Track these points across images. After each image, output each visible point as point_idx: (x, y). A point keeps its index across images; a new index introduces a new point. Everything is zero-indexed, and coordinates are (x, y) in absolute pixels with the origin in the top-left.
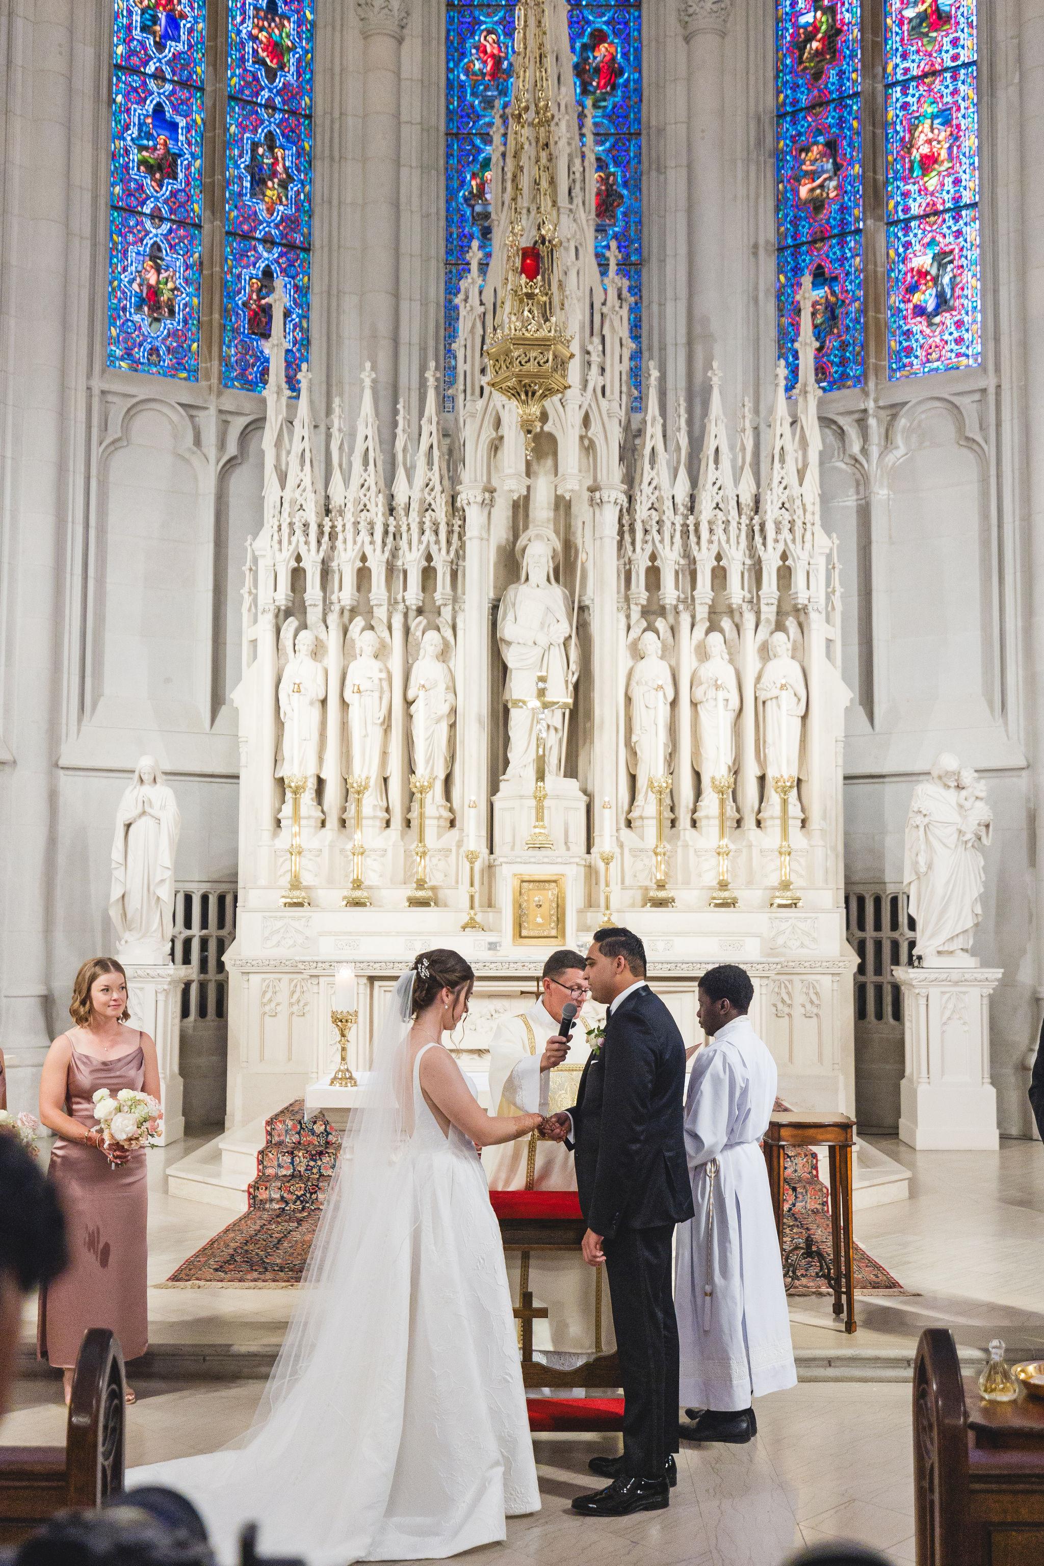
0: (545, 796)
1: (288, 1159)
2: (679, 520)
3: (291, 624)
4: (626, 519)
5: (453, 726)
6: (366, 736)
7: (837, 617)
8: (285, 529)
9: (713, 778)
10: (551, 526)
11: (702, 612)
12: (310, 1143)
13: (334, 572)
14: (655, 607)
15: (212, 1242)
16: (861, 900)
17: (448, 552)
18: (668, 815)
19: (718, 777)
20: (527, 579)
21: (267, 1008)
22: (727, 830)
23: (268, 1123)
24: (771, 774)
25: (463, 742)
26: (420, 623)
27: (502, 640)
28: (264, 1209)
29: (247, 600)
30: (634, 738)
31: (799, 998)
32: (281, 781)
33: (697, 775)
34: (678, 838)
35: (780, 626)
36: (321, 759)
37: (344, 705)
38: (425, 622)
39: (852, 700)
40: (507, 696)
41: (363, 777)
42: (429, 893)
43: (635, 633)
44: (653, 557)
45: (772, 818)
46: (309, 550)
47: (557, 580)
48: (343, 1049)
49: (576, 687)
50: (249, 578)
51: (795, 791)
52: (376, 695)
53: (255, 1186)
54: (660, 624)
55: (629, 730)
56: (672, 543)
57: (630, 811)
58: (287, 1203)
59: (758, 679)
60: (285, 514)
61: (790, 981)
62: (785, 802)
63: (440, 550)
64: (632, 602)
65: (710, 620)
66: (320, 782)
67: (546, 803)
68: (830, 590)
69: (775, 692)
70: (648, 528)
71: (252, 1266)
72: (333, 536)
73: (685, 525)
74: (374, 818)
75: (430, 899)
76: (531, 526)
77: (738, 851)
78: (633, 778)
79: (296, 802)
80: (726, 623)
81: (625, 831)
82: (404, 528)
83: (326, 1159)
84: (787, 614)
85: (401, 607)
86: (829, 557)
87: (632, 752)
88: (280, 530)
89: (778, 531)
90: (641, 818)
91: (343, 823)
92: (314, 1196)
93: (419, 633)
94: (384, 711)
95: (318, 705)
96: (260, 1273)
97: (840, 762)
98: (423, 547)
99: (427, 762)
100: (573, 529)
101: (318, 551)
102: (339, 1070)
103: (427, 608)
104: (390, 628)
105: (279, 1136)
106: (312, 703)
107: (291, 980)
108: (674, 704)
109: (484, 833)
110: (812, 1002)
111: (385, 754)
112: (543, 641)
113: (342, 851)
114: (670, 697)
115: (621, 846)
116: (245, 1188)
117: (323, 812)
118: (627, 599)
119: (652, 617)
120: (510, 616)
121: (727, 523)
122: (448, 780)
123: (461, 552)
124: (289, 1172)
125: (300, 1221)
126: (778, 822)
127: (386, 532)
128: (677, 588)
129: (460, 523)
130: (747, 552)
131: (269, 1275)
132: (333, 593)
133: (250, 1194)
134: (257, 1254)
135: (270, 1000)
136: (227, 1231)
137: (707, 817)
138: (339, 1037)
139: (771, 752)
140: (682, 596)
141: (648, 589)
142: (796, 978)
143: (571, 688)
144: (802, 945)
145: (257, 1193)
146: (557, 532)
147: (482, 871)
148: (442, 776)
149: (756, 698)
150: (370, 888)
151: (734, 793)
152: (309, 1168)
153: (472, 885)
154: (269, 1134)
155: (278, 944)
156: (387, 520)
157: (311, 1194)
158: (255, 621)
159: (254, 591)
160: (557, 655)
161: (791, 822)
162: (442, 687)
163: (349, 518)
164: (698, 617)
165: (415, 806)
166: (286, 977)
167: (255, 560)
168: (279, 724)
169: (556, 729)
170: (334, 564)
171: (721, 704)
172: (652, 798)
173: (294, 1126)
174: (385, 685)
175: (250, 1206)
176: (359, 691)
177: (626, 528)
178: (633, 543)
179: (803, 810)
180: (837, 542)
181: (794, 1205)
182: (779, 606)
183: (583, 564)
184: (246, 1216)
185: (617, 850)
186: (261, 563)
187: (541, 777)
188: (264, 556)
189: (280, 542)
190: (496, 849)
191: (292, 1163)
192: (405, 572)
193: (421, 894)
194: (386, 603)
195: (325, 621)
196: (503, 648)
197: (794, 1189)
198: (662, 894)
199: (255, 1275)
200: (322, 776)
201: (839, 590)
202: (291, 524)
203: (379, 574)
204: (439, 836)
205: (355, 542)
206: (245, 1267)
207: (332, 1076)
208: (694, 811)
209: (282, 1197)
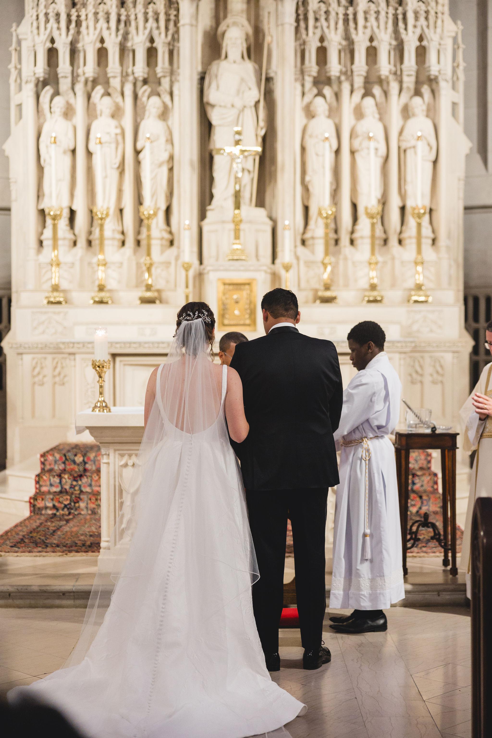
0: (241, 221)
1: (57, 480)
2: (341, 11)
3: (48, 91)
4: (301, 11)
5: (171, 170)
6: (106, 177)
7: (461, 86)
8: (42, 18)
9: (366, 208)
10: (245, 15)
11: (359, 81)
12: (72, 470)
13: (79, 51)
14: (323, 78)
15: (7, 533)
16: (476, 300)
17: (166, 35)
18: (332, 235)
19: (369, 206)
20: (226, 57)
21: (36, 379)
22: (377, 248)
23: (43, 456)
24: (410, 204)
25: (179, 182)
26: (145, 91)
27: (208, 104)
28: (41, 514)
29: (14, 74)
30: (307, 178)
31: (428, 370)
32: (42, 213)
33: (354, 206)
34: (339, 252)
35: (418, 93)
36: (72, 195)
37: (89, 154)
38: (149, 90)
39: (471, 149)
40: (211, 147)
41: (105, 207)
42: (156, 294)
43: (308, 98)
44: (322, 40)
45: (410, 237)
46: (60, 34)
47: (249, 57)
48: (101, 387)
49: (264, 139)
50: (14, 56)
51: (427, 217)
52: (113, 146)
53: (34, 498)
54: (327, 91)
55: (304, 172)
56: (336, 29)
57: (304, 233)
58: (57, 510)
59: (401, 133)
60: (42, 7)
61: (422, 357)
62: (419, 225)
63: (160, 34)
64: (306, 74)
65: (365, 88)
66: (72, 213)
67: (242, 226)
68: (455, 64)
69: (413, 142)
70: (318, 17)
71: (36, 544)
72: (78, 24)
73: (346, 15)
74: (113, 239)
75: (156, 298)
76: (229, 16)
77: (385, 263)
78: (306, 209)
79: (55, 227)
80: (377, 90)
81: (300, 249)
82: (132, 17)
83: (84, 480)
84: (423, 83)
85: (131, 78)
86: (455, 39)
87: (306, 188)
88: (37, 19)
89: (417, 18)
90: (313, 238)
91: (90, 243)
92: (77, 505)
93: (145, 99)
94: (119, 158)
95: (69, 154)
96: (43, 548)
97: (462, 195)
98: (147, 32)
99: (152, 196)
100: (261, 18)
101: (67, 35)
102: (98, 401)
103: (151, 80)
104: (123, 94)
105: (50, 465)
106: (65, 152)
107: (54, 359)
108: (337, 152)
109: (195, 249)
110: (437, 372)
111: (120, 191)
112: (239, 104)
113: (90, 264)
114: (335, 147)
115: (298, 258)
116: (27, 499)
117: (74, 234)
118: (302, 72)
119: (321, 86)
120: (214, 85)
121: (378, 13)
122: (168, 211)
123: (176, 36)
124: (58, 489)
125: (68, 521)
126: (414, 241)
127: (119, 21)
128: (340, 63)
129: (175, 13)
130: (393, 36)
131: (49, 549)
132: (78, 67)
133: (30, 503)
134: (39, 538)
135: (39, 374)
136: (16, 526)
137: (362, 237)
138: (97, 378)
139: (409, 188)
140: (344, 70)
141: (318, 63)
142: (426, 355)
143: (260, 140)
144: (431, 331)
145: (36, 503)
146: (249, 20)
147: (194, 278)
148: (163, 207)
149: (399, 148)
150: (110, 291)
151: (382, 218)
152: (72, 487)
153: (187, 287)
154: (43, 463)
155: (43, 332)
156: (119, 11)
157: (75, 503)
158: (20, 89)
159: (19, 66)
160: (249, 114)
161: (424, 241)
162: (163, 140)
163: (91, 9)
164: (356, 86)
165: (144, 230)
166: (50, 357)
167: (19, 42)
168: (40, 169)
169: (249, 172)
170: (80, 46)
171: (372, 152)
172: (321, 222)
173: (61, 458)
174: (120, 138)
175: (31, 512)
176: (100, 143)
177: (301, 17)
178: (307, 29)
179: (433, 231)
180: (461, 27)
181: (420, 508)
182: (417, 77)
183: (269, 45)
184: (29, 518)
185: (294, 262)
186: (24, 45)
187: (238, 206)
188: (26, 39)
189: (38, 28)
190: (205, 261)
191: (60, 482)
192: (134, 51)
193: (148, 294)
194: (119, 75)
195: (73, 89)
196: (209, 110)
197: (421, 497)
198: (328, 294)
199: (40, 549)
200: (74, 208)
201: (462, 65)
202: (46, 14)
203: (114, 53)
204: (162, 252)
205: (95, 28)
206: (31, 545)
207: (93, 406)
208: (352, 232)
209: (54, 506)
